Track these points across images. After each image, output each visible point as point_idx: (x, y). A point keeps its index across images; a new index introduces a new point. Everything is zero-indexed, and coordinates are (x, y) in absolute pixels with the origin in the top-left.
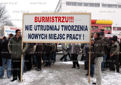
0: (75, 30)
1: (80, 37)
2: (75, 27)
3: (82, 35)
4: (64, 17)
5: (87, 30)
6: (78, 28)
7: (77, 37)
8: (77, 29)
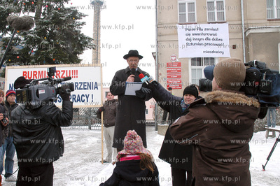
0: (80, 89)
1: (87, 98)
2: (80, 85)
3: (90, 97)
4: (64, 71)
5: (97, 88)
6: (84, 86)
7: (83, 98)
8: (82, 87)
